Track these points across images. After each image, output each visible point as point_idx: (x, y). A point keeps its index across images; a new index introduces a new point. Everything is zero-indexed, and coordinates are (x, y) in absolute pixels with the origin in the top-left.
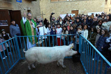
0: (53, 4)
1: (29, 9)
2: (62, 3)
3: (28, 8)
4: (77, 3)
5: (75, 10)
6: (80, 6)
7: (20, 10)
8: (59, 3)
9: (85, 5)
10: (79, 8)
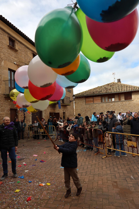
0: (88, 106)
1: (64, 111)
2: (97, 104)
4: (112, 104)
6: (116, 106)
7: (58, 112)
8: (94, 104)
9: (121, 106)
10: (115, 109)
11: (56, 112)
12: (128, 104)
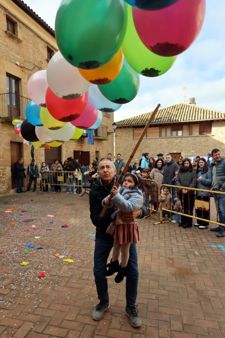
1: (98, 150)
2: (152, 140)
3: (96, 148)
4: (177, 141)
5: (175, 152)
6: (183, 145)
7: (88, 151)
8: (148, 140)
9: (192, 144)
10: (182, 150)
11: (85, 151)
12: (204, 142)
